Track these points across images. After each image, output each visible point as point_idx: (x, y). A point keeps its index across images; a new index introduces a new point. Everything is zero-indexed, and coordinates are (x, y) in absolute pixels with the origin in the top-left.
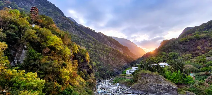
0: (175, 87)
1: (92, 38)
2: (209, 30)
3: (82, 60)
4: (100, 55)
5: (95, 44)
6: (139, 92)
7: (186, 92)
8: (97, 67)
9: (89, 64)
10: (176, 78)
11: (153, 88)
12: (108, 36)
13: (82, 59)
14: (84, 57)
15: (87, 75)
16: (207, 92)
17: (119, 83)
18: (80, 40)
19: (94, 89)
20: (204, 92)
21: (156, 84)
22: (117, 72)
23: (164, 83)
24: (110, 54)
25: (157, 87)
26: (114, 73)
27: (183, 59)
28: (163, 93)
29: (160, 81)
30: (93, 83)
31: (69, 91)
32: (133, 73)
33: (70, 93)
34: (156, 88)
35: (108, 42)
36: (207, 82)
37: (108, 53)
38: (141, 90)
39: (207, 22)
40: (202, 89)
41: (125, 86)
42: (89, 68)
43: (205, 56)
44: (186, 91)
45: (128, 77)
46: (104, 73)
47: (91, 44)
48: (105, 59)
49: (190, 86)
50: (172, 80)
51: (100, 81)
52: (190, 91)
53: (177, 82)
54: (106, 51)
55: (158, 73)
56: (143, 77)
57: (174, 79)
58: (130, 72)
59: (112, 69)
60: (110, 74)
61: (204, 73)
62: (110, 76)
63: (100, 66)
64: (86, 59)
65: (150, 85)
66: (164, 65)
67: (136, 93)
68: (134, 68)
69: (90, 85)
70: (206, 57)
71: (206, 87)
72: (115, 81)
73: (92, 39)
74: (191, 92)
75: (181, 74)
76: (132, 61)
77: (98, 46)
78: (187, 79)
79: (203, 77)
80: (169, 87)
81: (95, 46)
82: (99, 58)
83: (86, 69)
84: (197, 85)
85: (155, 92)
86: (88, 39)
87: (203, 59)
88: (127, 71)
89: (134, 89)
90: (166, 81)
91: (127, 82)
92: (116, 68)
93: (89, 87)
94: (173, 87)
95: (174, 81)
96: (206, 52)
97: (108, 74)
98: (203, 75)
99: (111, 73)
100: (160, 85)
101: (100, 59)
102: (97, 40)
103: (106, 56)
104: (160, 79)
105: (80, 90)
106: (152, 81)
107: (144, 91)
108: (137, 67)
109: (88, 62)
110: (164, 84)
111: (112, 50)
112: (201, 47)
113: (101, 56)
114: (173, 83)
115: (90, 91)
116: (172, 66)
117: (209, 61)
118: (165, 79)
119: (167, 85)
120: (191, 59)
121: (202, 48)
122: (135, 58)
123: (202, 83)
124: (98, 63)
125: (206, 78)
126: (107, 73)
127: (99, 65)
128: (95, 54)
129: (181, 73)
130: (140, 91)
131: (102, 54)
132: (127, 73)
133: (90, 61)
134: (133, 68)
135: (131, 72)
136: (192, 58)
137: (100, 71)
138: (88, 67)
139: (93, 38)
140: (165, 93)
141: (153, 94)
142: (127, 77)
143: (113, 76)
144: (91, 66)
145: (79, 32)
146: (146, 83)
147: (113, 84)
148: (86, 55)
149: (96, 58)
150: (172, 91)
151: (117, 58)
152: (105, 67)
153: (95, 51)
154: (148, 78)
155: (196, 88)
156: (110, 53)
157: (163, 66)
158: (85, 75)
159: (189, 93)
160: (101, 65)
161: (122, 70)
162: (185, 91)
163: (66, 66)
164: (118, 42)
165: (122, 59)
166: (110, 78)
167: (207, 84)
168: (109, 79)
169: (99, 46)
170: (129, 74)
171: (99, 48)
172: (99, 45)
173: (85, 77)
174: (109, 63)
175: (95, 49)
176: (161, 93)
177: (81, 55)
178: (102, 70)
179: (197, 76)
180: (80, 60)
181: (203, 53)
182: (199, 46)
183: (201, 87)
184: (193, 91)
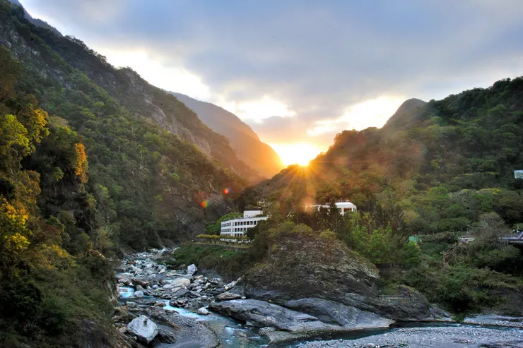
0: (374, 274)
1: (94, 85)
2: (462, 117)
3: (59, 174)
4: (124, 157)
5: (106, 114)
6: (268, 293)
7: (400, 288)
8: (112, 203)
9: (85, 192)
10: (377, 250)
11: (312, 280)
12: (158, 89)
13: (59, 169)
14: (64, 159)
15: (79, 233)
16: (446, 286)
17: (197, 266)
18: (40, 89)
19: (109, 286)
20: (440, 287)
21: (325, 267)
22: (185, 227)
23: (347, 262)
24: (164, 157)
25: (326, 275)
26: (176, 227)
27: (394, 193)
28: (339, 293)
29: (337, 258)
30: (104, 264)
31: (27, 293)
32: (250, 233)
33: (32, 300)
34: (323, 279)
35: (158, 112)
36: (446, 260)
37: (156, 154)
38: (274, 288)
39: (460, 94)
40: (436, 279)
41: (219, 273)
42: (86, 204)
43: (447, 188)
44: (398, 286)
45: (230, 245)
46: (135, 229)
47: (86, 111)
48: (145, 176)
49: (410, 271)
50: (368, 255)
51: (121, 256)
52: (407, 284)
53: (379, 260)
54: (149, 145)
55: (331, 233)
56: (284, 243)
57: (373, 251)
58: (237, 227)
59: (167, 216)
60: (161, 233)
61: (442, 235)
62: (159, 239)
63: (122, 202)
64: (74, 170)
65: (306, 268)
66: (345, 210)
67: (258, 295)
68: (251, 215)
69: (94, 270)
70: (449, 192)
71: (445, 273)
72: (182, 257)
73: (93, 89)
74: (409, 287)
75: (392, 237)
76: (243, 189)
77: (119, 124)
78: (404, 252)
79: (438, 247)
80: (360, 274)
81: (105, 122)
82: (122, 171)
83: (71, 208)
84: (427, 266)
85: (318, 292)
86: (73, 88)
87: (442, 197)
88: (225, 225)
89: (253, 284)
90: (353, 257)
91: (227, 263)
92: (182, 210)
93: (89, 277)
94: (371, 275)
95: (371, 257)
96: (450, 178)
97: (150, 231)
98: (440, 241)
99: (163, 227)
100: (335, 270)
101: (123, 174)
102: (112, 99)
103: (149, 164)
104: (337, 250)
105: (63, 291)
106: (313, 257)
107: (286, 288)
108: (259, 212)
109: (80, 182)
110: (346, 266)
111: (174, 145)
112: (439, 163)
113: (130, 163)
114: (370, 264)
115: (96, 292)
116: (371, 215)
117: (454, 203)
118: (352, 252)
119: (356, 268)
120: (413, 196)
121: (442, 164)
122: (252, 181)
123: (436, 261)
124: (118, 189)
125: (444, 249)
126: (149, 228)
127: (119, 199)
128: (104, 155)
129: (393, 234)
130: (271, 290)
131: (131, 156)
132: (226, 230)
133: (91, 180)
134: (246, 213)
135: (240, 227)
136: (415, 194)
137: (123, 221)
138: (81, 201)
139: (98, 88)
140: (347, 292)
141: (313, 297)
142: (224, 245)
143: (171, 241)
144: (91, 200)
145: (35, 53)
146: (293, 265)
147: (172, 269)
148: (74, 155)
149: (109, 168)
150: (365, 286)
151: (190, 175)
152: (141, 203)
153: (106, 140)
154: (300, 247)
155: (422, 276)
156: (162, 154)
157: (343, 211)
158: (71, 235)
159: (405, 290)
160: (127, 198)
161: (205, 218)
162: (396, 286)
163: (10, 192)
164: (195, 115)
165: (207, 179)
166: (159, 248)
167: (446, 265)
168: (154, 250)
169: (120, 121)
170: (233, 233)
171: (119, 130)
172: (122, 118)
173: (71, 241)
174: (160, 192)
175: (104, 131)
176: (335, 292)
177: (51, 153)
178: (131, 215)
179: (426, 244)
180: (50, 171)
181: (442, 181)
182: (435, 158)
183: (433, 273)
184: (415, 285)
